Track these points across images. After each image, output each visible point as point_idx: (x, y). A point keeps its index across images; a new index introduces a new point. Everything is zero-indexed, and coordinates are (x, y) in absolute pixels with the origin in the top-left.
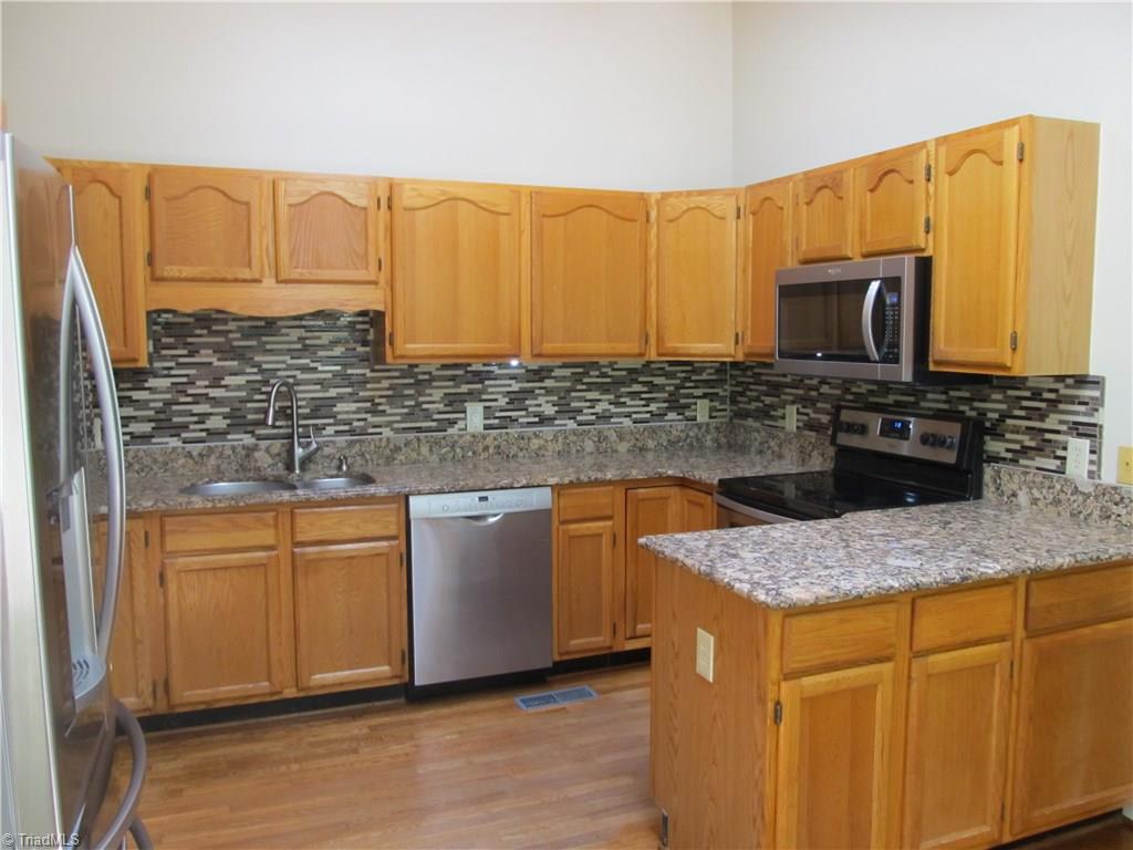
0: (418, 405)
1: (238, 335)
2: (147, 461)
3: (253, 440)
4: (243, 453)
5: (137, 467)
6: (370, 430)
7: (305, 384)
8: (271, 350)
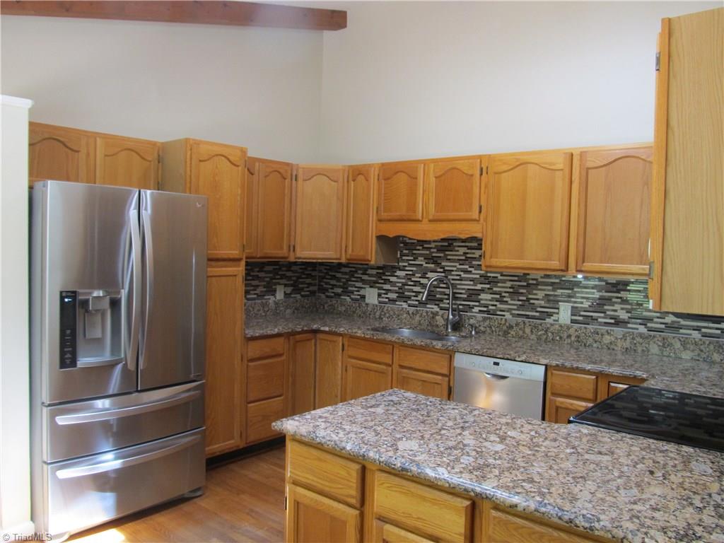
0: (528, 300)
1: (435, 250)
2: (392, 313)
3: (438, 310)
4: (431, 315)
5: (387, 315)
6: (499, 313)
7: (465, 280)
8: (449, 259)
